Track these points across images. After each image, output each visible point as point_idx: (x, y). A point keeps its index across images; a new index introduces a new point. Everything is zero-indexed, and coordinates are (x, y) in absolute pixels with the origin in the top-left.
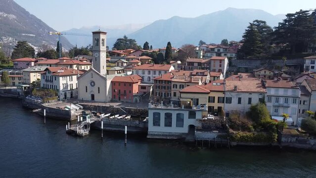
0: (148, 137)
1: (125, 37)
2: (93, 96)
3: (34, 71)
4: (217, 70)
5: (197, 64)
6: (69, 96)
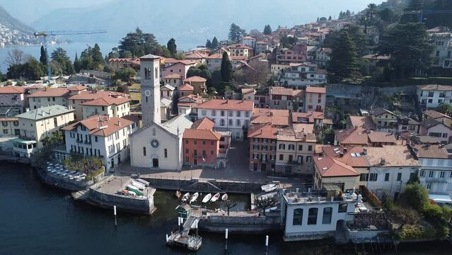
0: (286, 240)
1: (138, 30)
2: (156, 162)
3: (41, 117)
4: (315, 108)
5: (286, 97)
6: (116, 162)
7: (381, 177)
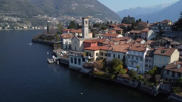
0: (69, 67)
1: (129, 16)
2: (76, 48)
4: (144, 38)
5: (135, 34)
6: (68, 47)
7: (112, 56)
